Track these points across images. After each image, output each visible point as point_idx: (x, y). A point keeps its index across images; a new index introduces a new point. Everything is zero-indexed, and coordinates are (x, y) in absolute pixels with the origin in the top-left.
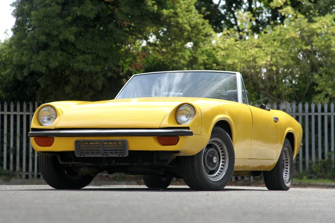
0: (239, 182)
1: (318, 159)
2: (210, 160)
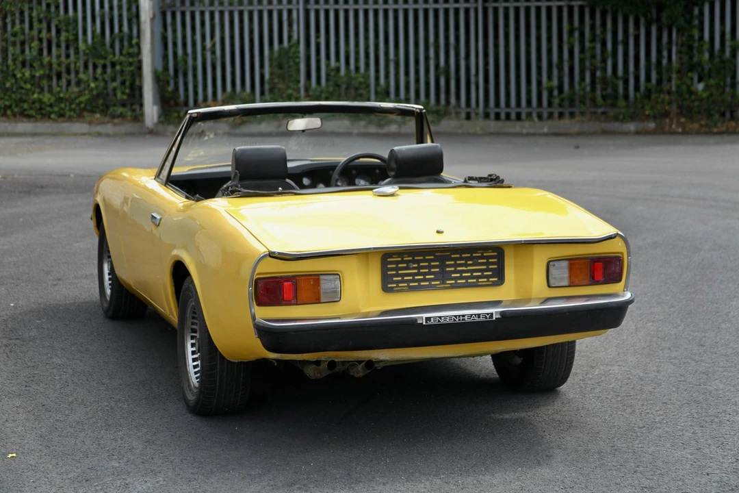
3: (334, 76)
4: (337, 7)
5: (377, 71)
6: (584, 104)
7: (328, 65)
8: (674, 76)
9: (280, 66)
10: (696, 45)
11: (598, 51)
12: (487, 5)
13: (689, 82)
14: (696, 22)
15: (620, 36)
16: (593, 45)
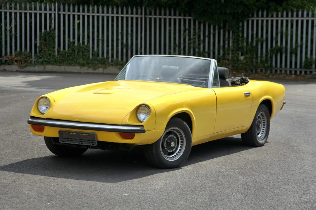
0: (307, 76)
2: (169, 144)
3: (72, 46)
4: (74, 13)
5: (93, 44)
7: (69, 41)
8: (230, 52)
9: (45, 40)
10: (240, 39)
11: (197, 40)
12: (146, 16)
13: (237, 56)
14: (241, 29)
15: (207, 34)
16: (194, 37)
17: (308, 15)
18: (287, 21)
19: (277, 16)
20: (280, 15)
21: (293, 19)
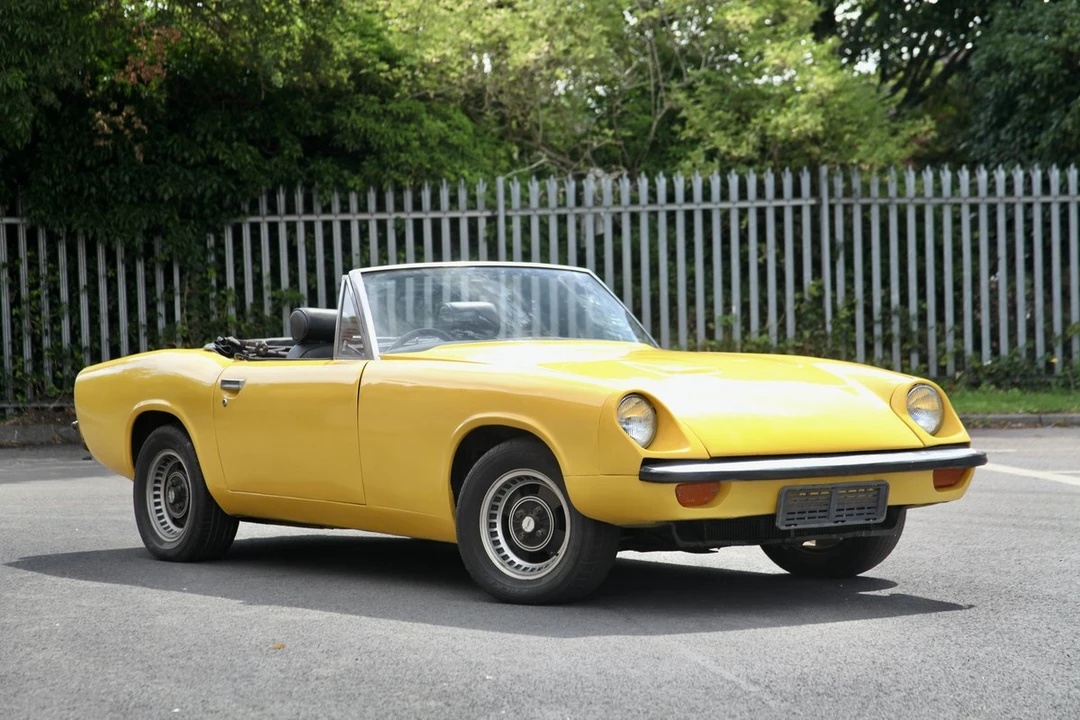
1: (696, 341)
6: (23, 394)
10: (213, 295)
11: (45, 304)
14: (212, 258)
15: (83, 280)
16: (35, 293)
17: (454, 201)
18: (382, 225)
19: (345, 208)
20: (354, 205)
21: (402, 215)
